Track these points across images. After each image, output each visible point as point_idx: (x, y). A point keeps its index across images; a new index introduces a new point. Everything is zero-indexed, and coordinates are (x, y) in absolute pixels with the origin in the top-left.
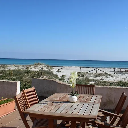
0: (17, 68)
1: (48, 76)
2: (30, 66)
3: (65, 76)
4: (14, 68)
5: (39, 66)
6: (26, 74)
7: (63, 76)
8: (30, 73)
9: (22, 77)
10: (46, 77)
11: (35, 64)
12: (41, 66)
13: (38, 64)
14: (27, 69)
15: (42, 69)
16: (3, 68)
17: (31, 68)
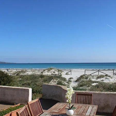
0: (34, 72)
1: (58, 79)
2: (44, 70)
3: (72, 78)
4: (31, 73)
5: (52, 70)
6: (40, 79)
7: (70, 78)
8: (43, 77)
9: (36, 81)
10: (56, 80)
11: (48, 69)
12: (53, 70)
13: (51, 69)
14: (41, 73)
15: (54, 72)
16: (23, 73)
17: (45, 72)
